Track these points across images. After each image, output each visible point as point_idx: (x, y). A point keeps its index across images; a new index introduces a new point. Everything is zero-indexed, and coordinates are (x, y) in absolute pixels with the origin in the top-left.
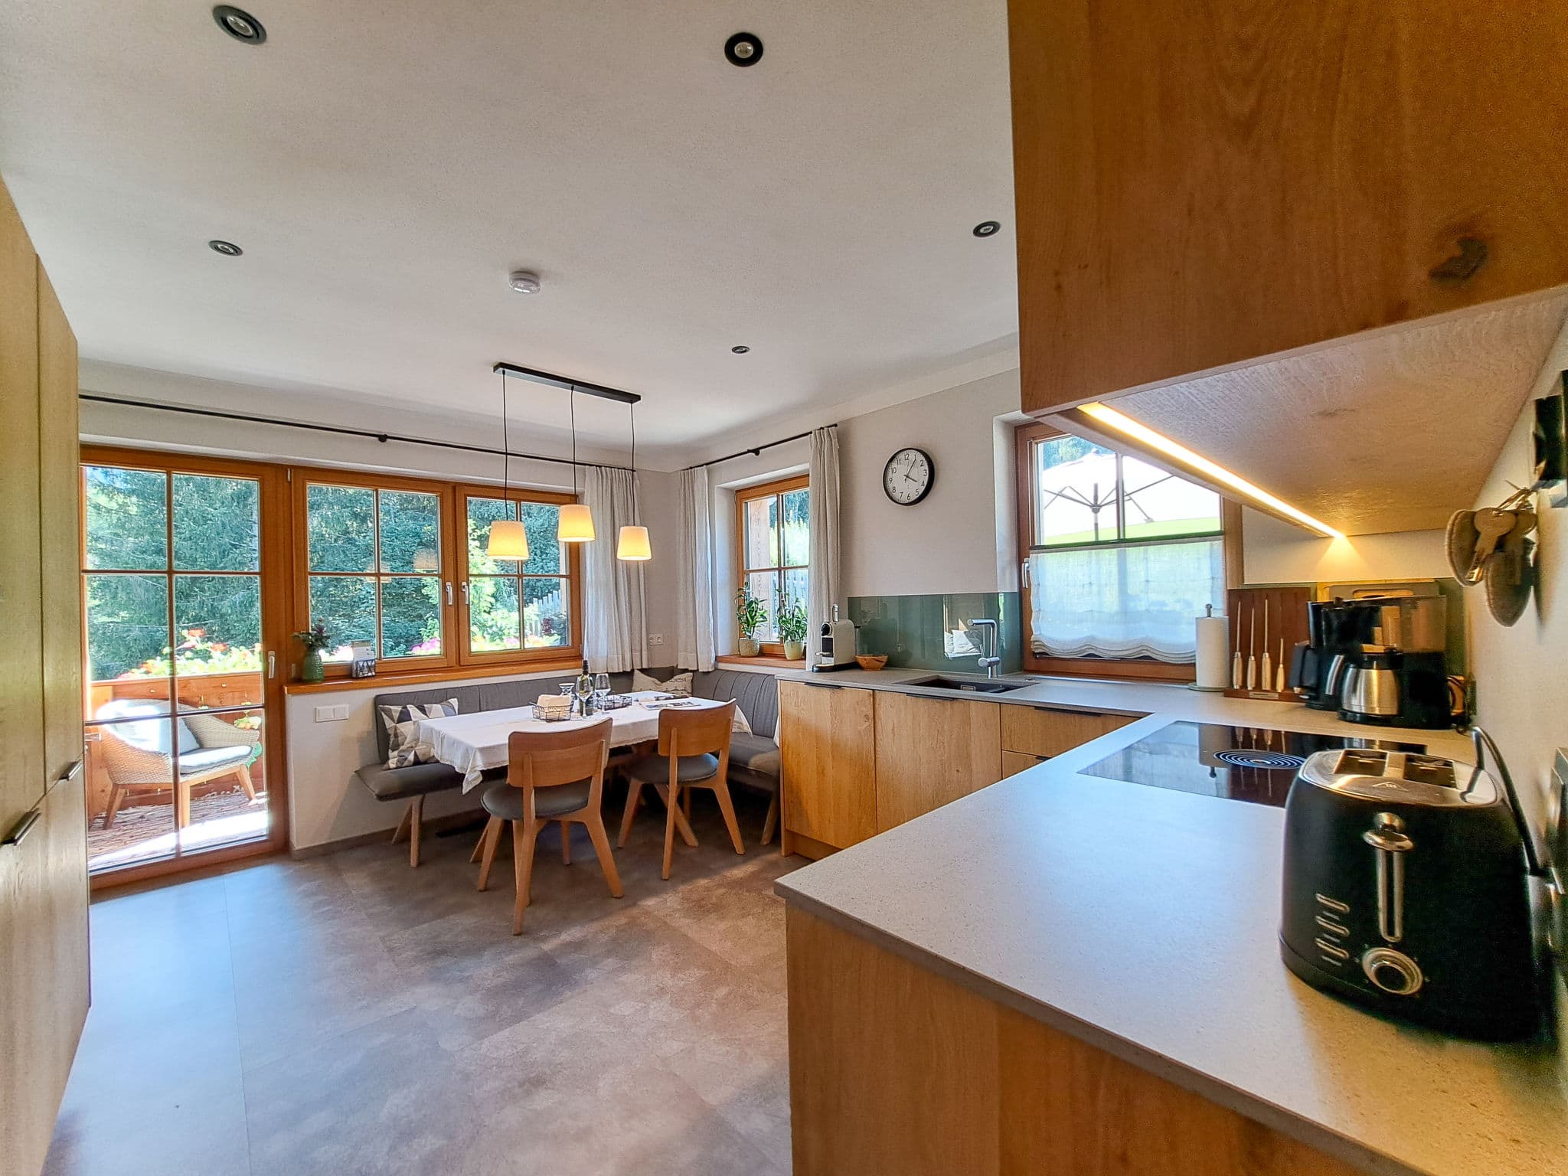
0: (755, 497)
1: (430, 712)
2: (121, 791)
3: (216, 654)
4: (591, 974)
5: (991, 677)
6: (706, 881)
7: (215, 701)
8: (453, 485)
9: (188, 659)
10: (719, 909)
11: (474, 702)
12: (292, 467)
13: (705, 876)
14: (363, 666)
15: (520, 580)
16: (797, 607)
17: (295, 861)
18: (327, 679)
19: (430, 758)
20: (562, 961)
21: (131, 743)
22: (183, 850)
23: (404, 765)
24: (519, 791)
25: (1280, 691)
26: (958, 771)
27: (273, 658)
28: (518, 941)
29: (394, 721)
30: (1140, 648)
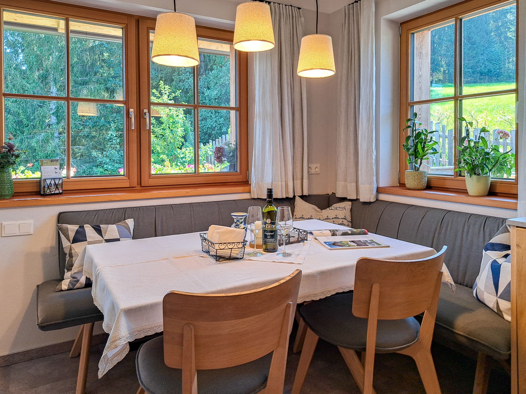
1: (106, 233)
14: (50, 183)
16: (482, 138)
18: (17, 195)
23: (75, 287)
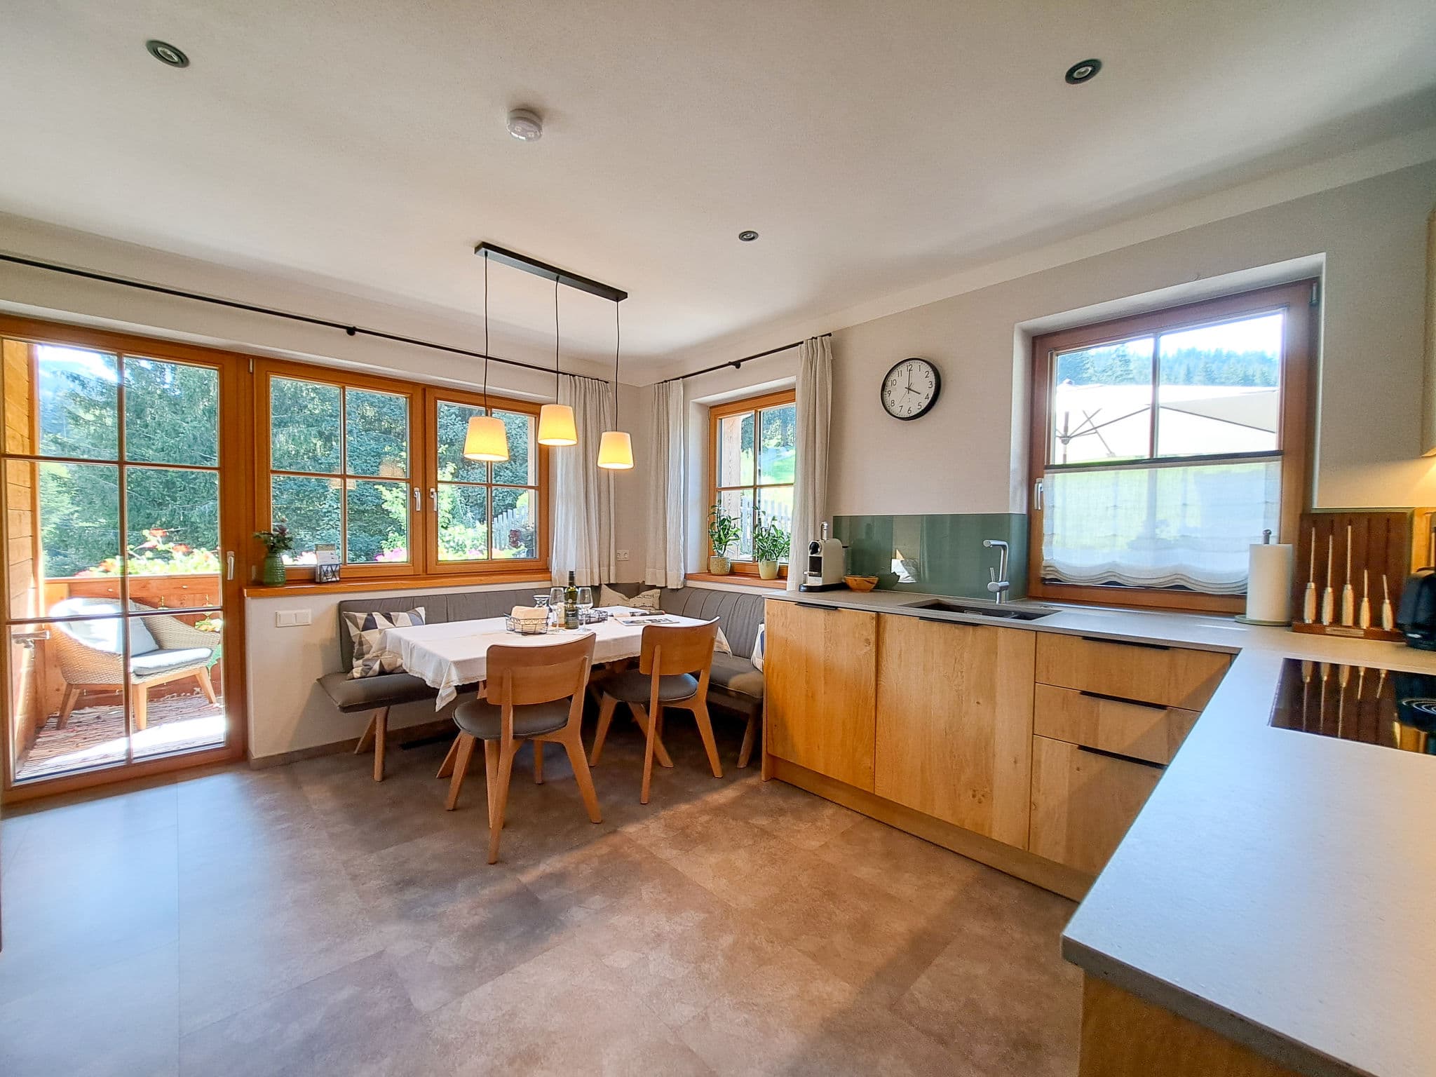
0: (729, 413)
1: (397, 620)
2: (75, 692)
3: (178, 553)
4: (578, 914)
5: (1000, 603)
6: (687, 806)
7: (175, 602)
8: (423, 386)
9: (149, 559)
10: (704, 839)
11: (441, 612)
12: (254, 357)
13: (687, 801)
14: (327, 570)
15: (489, 490)
17: (253, 770)
18: (289, 582)
19: (396, 668)
20: (543, 897)
21: (85, 642)
22: (135, 756)
23: (369, 675)
24: (496, 710)
25: (1365, 628)
26: (978, 703)
27: (232, 558)
28: (493, 871)
29: (358, 628)
30: (1174, 577)
